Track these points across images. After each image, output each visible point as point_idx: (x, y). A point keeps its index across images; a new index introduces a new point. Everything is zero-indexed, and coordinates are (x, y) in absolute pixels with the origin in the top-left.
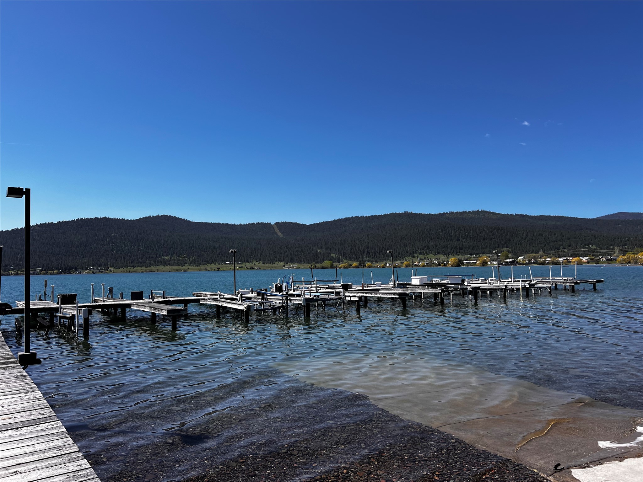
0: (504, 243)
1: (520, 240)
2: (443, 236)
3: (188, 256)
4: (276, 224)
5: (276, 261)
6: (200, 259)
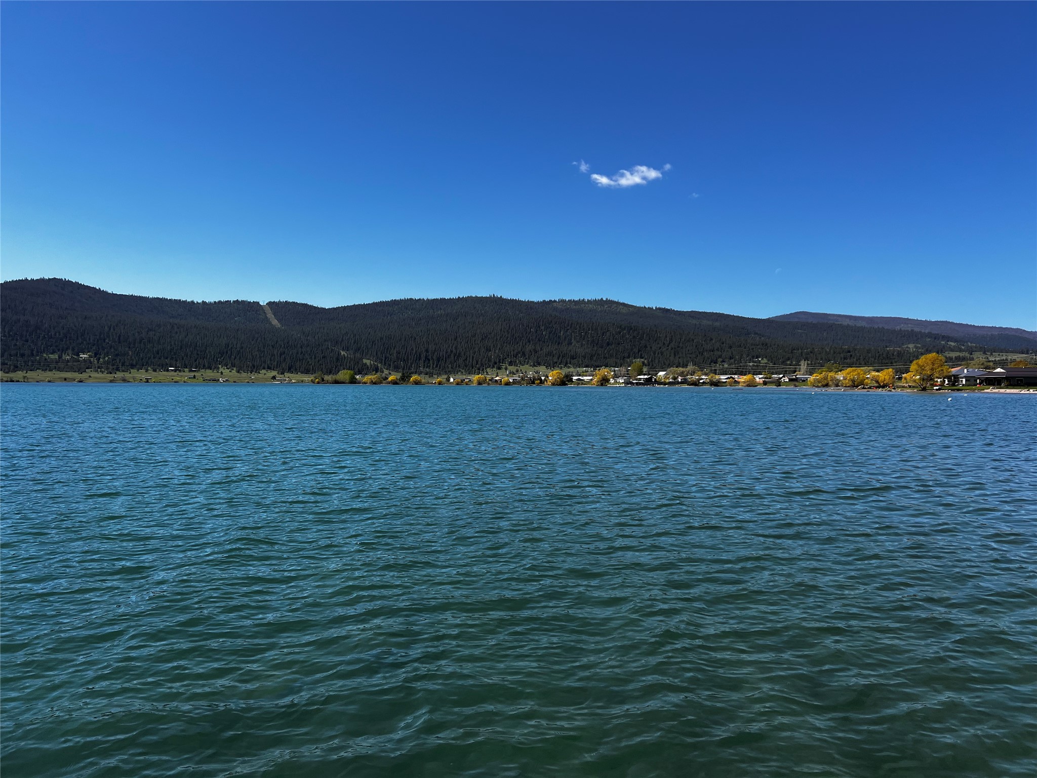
0: (637, 351)
1: (660, 348)
2: (547, 337)
3: (96, 354)
4: (270, 304)
5: (264, 368)
6: (118, 361)
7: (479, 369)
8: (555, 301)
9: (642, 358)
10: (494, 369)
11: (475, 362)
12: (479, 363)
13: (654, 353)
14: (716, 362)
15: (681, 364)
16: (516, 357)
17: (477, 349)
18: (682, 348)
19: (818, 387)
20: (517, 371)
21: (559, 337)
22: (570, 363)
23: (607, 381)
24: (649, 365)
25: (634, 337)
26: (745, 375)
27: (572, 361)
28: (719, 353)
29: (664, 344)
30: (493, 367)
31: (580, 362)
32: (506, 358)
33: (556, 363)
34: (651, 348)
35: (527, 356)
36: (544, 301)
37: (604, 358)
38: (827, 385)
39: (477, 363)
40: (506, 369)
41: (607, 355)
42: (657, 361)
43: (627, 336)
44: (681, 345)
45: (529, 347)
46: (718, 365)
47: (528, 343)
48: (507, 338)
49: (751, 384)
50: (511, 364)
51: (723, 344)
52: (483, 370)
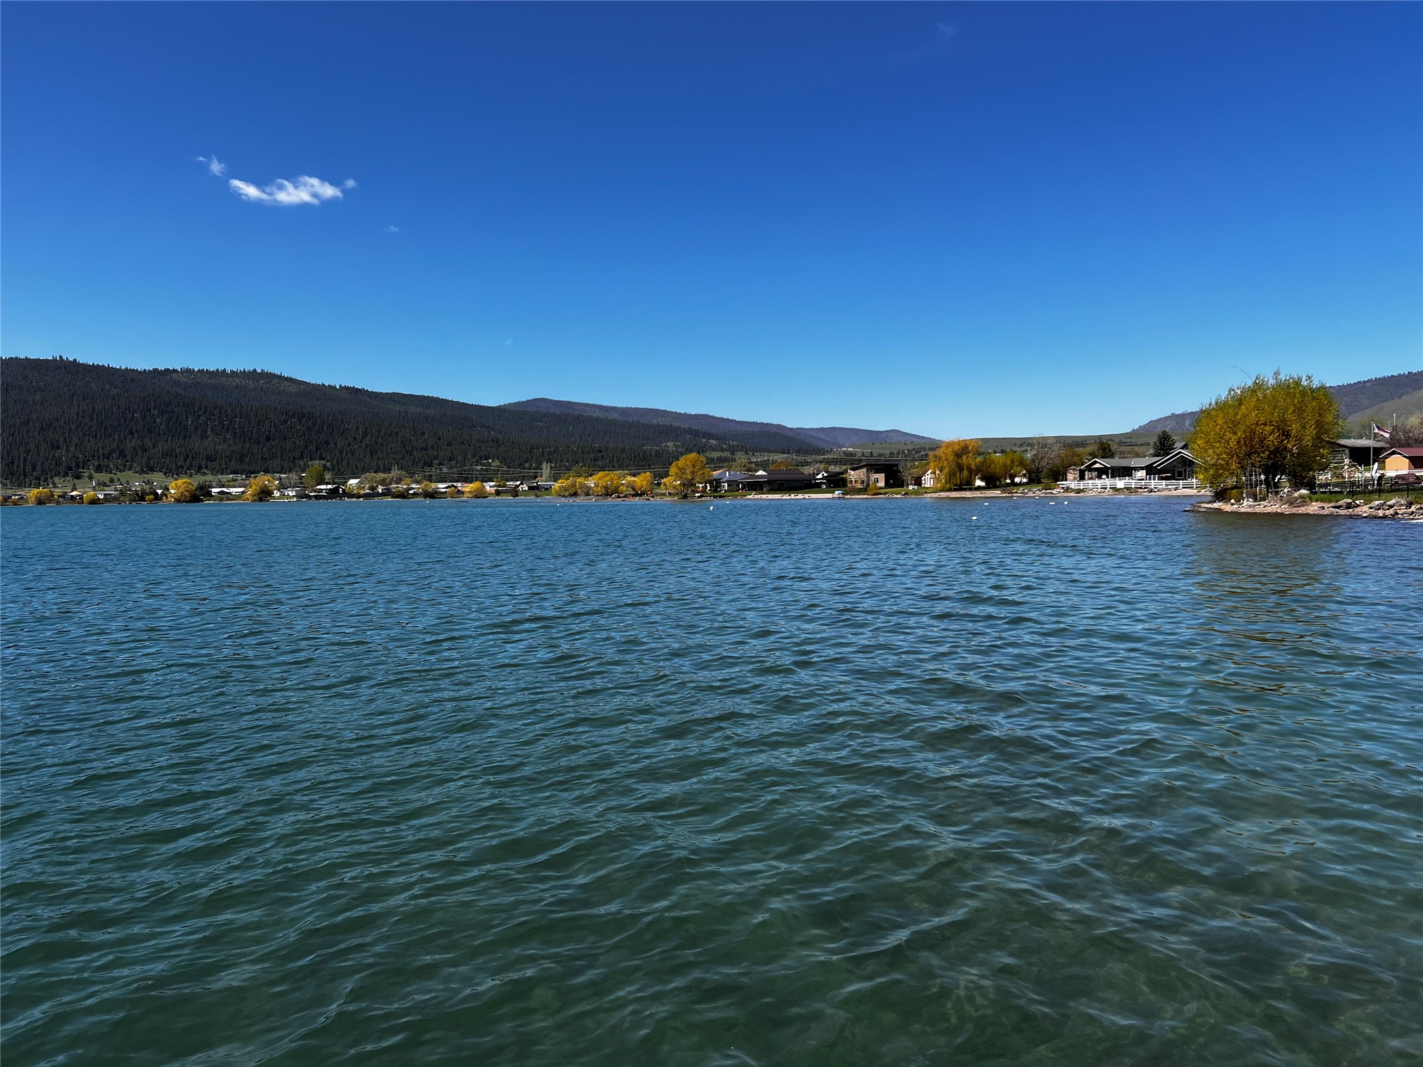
0: (314, 449)
1: (350, 445)
7: (38, 479)
8: (175, 371)
9: (323, 459)
10: (68, 478)
11: (29, 468)
12: (39, 468)
13: (341, 452)
14: (430, 465)
15: (382, 467)
16: (108, 458)
17: (32, 446)
18: (382, 445)
19: (564, 496)
20: (112, 481)
21: (186, 428)
22: (206, 468)
23: (270, 493)
24: (333, 470)
25: (309, 429)
26: (471, 482)
27: (210, 464)
28: (435, 452)
29: (355, 439)
30: (66, 475)
31: (224, 466)
32: (89, 461)
33: (182, 467)
34: (335, 444)
35: (129, 457)
36: (156, 370)
37: (262, 459)
38: (575, 494)
39: (34, 469)
40: (91, 478)
41: (267, 455)
42: (345, 463)
43: (298, 427)
44: (380, 440)
45: (131, 443)
46: (433, 469)
47: (130, 437)
48: (91, 427)
49: (481, 495)
50: (99, 469)
51: (439, 440)
52: (46, 480)
